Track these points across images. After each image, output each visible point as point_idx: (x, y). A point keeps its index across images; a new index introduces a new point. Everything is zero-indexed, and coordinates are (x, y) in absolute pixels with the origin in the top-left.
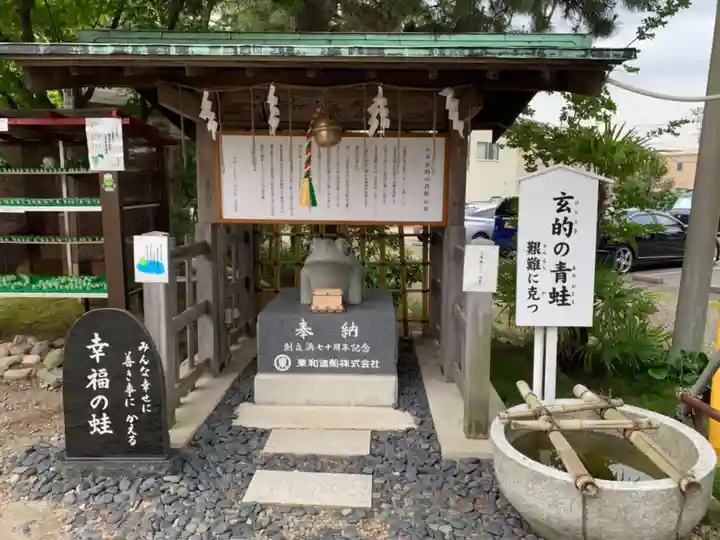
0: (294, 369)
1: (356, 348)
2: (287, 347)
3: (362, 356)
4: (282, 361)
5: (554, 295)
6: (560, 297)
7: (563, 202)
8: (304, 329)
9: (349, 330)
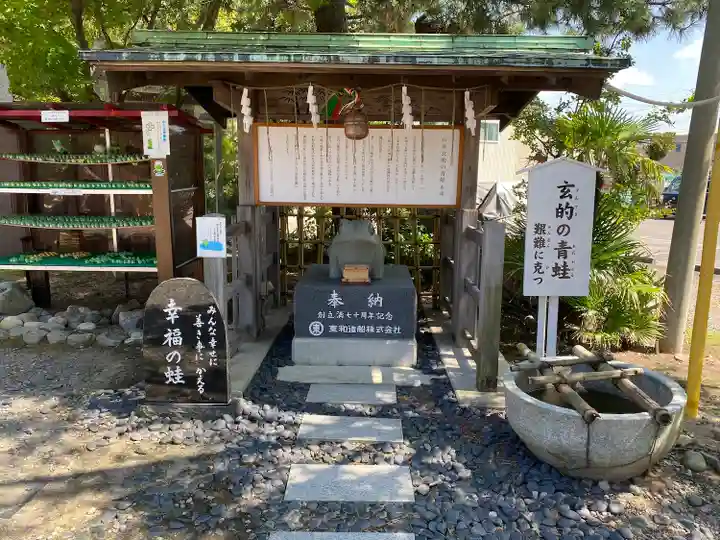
0: (327, 334)
1: (380, 316)
2: (320, 315)
3: (385, 323)
4: (316, 327)
5: (556, 269)
6: (561, 271)
7: (565, 190)
8: (335, 299)
9: (376, 300)
